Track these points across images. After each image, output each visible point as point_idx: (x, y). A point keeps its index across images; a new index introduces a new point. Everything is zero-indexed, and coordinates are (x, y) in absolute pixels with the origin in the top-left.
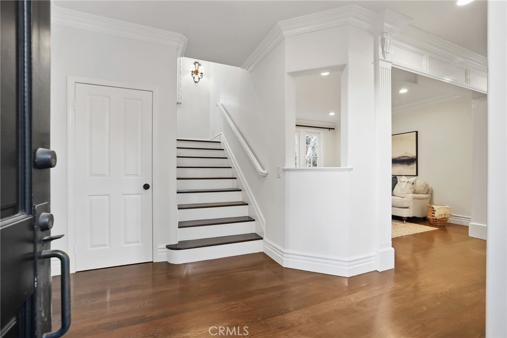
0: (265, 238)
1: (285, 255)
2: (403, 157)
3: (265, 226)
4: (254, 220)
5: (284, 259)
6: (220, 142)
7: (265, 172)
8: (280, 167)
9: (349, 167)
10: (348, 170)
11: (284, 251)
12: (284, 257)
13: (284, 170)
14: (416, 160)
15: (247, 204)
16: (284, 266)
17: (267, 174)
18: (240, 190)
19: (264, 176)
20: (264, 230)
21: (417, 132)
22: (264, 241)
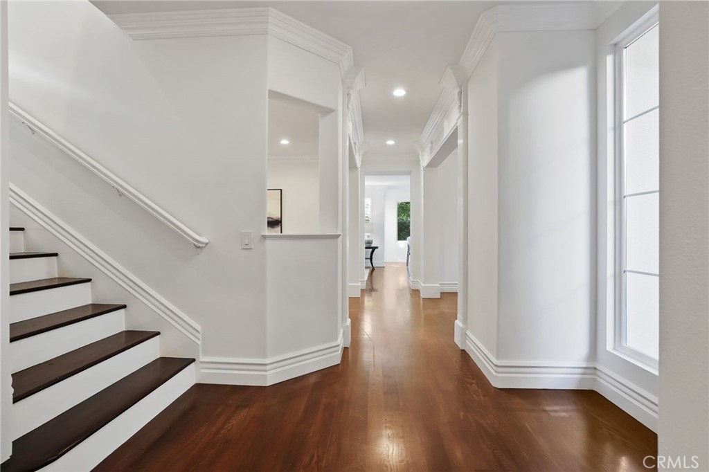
1: (268, 367)
3: (200, 336)
4: (158, 334)
5: (268, 373)
7: (204, 240)
8: (251, 233)
9: (338, 233)
10: (337, 236)
11: (267, 361)
12: (265, 371)
13: (264, 237)
14: (281, 222)
15: (124, 307)
16: (268, 384)
17: (207, 244)
18: (89, 280)
19: (198, 247)
20: (199, 343)
21: (281, 190)
22: (201, 362)
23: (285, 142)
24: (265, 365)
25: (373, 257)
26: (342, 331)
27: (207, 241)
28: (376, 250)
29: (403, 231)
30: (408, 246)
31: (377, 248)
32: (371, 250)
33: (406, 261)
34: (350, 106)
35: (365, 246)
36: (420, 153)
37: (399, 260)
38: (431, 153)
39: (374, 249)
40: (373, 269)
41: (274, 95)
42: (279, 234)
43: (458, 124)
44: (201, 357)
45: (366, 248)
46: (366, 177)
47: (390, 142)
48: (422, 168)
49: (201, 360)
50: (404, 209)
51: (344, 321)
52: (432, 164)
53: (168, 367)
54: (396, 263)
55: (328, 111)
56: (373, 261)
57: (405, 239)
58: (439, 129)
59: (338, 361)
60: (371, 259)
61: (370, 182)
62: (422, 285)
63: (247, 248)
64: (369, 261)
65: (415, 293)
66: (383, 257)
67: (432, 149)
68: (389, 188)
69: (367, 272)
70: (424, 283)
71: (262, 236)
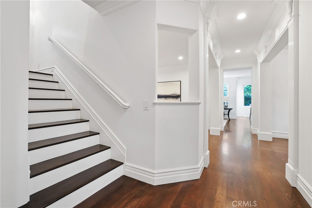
0: (126, 163)
1: (155, 175)
2: (174, 94)
3: (125, 152)
4: (110, 148)
5: (155, 178)
6: (52, 75)
7: (127, 105)
8: (148, 101)
9: (199, 102)
10: (199, 104)
11: (155, 172)
12: (154, 177)
13: (154, 104)
14: (180, 96)
15: (99, 134)
16: (155, 184)
17: (129, 107)
18: (88, 121)
19: (125, 108)
20: (125, 155)
21: (180, 81)
22: (126, 165)
23: (181, 58)
24: (154, 174)
25: (229, 114)
26: (203, 158)
27: (129, 105)
28: (231, 110)
29: (248, 101)
30: (251, 109)
31: (232, 109)
32: (228, 110)
33: (249, 117)
34: (208, 29)
35: (224, 108)
36: (258, 55)
37: (245, 116)
38: (265, 53)
39: (230, 110)
40: (230, 120)
41: (161, 27)
42: (180, 102)
43: (289, 26)
44: (126, 162)
45: (224, 109)
46: (224, 72)
47: (238, 51)
48: (259, 64)
49: (126, 164)
50: (248, 89)
51: (204, 152)
52: (266, 60)
53: (113, 164)
54: (243, 117)
55: (193, 32)
56: (229, 116)
57: (249, 105)
58: (272, 36)
59: (198, 177)
60: (228, 115)
61: (227, 76)
62: (258, 132)
63: (146, 109)
64: (227, 115)
65: (255, 136)
66: (235, 114)
67: (266, 51)
68: (239, 78)
69: (226, 121)
70: (260, 131)
71: (153, 103)
